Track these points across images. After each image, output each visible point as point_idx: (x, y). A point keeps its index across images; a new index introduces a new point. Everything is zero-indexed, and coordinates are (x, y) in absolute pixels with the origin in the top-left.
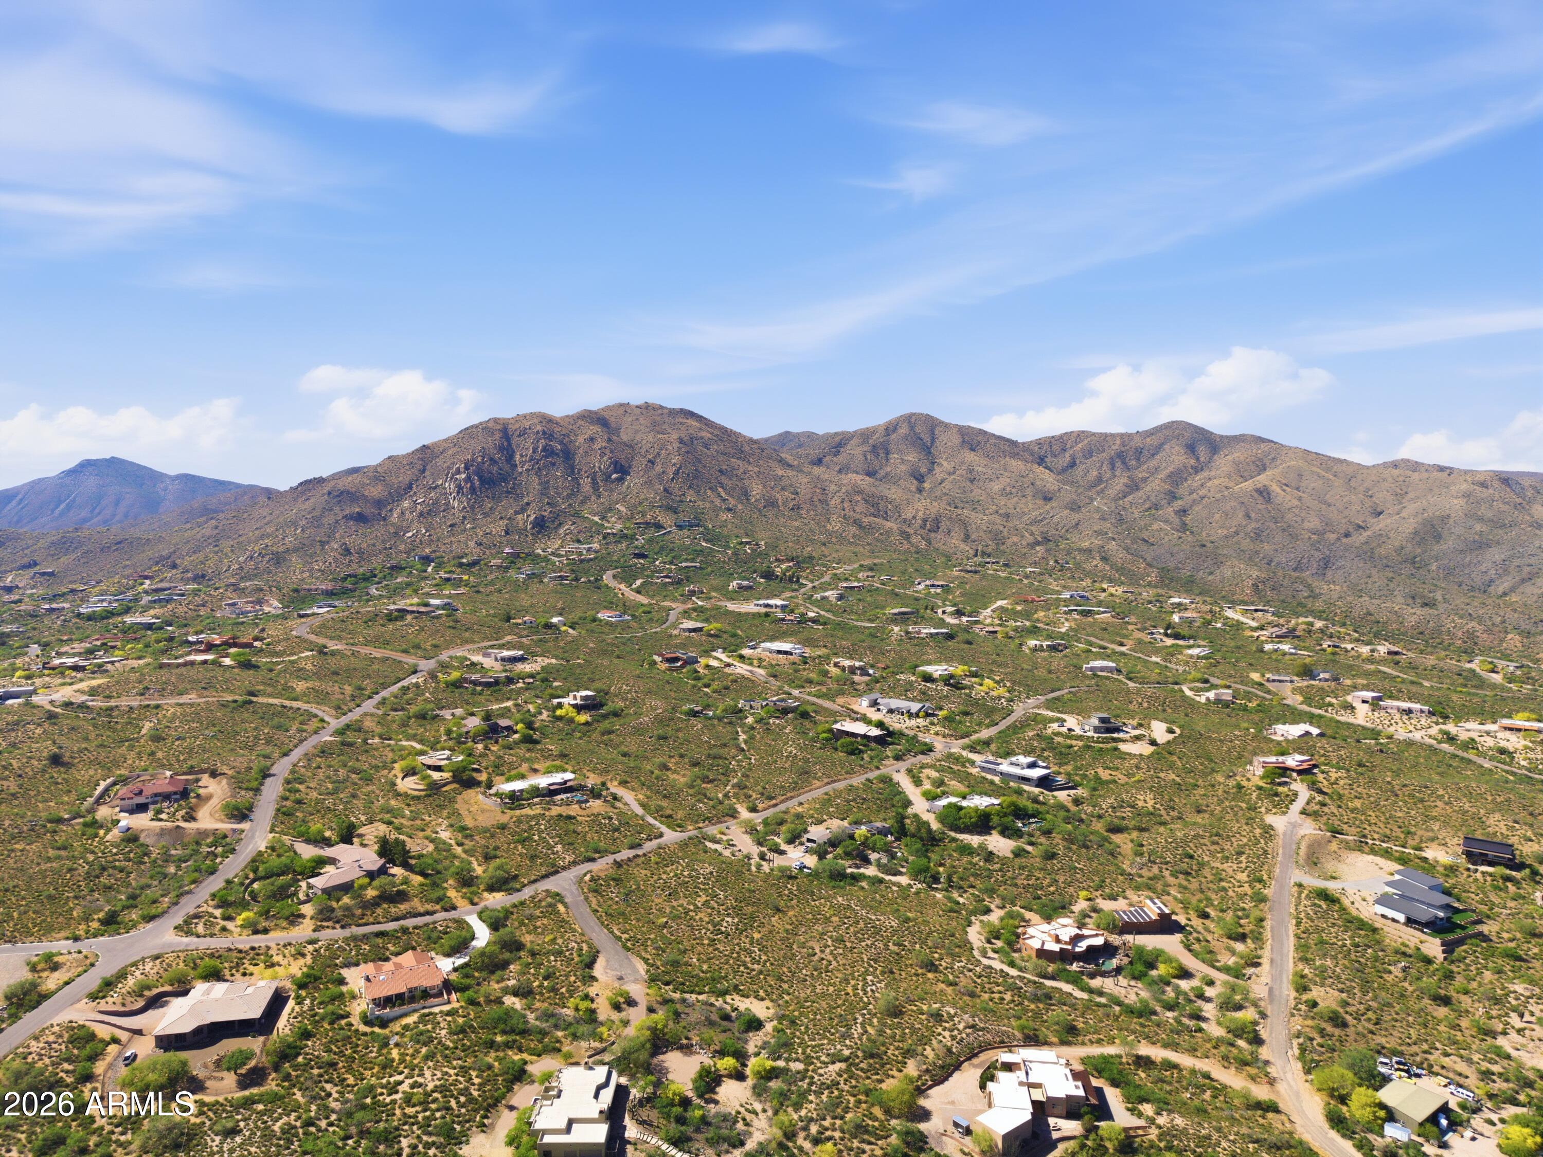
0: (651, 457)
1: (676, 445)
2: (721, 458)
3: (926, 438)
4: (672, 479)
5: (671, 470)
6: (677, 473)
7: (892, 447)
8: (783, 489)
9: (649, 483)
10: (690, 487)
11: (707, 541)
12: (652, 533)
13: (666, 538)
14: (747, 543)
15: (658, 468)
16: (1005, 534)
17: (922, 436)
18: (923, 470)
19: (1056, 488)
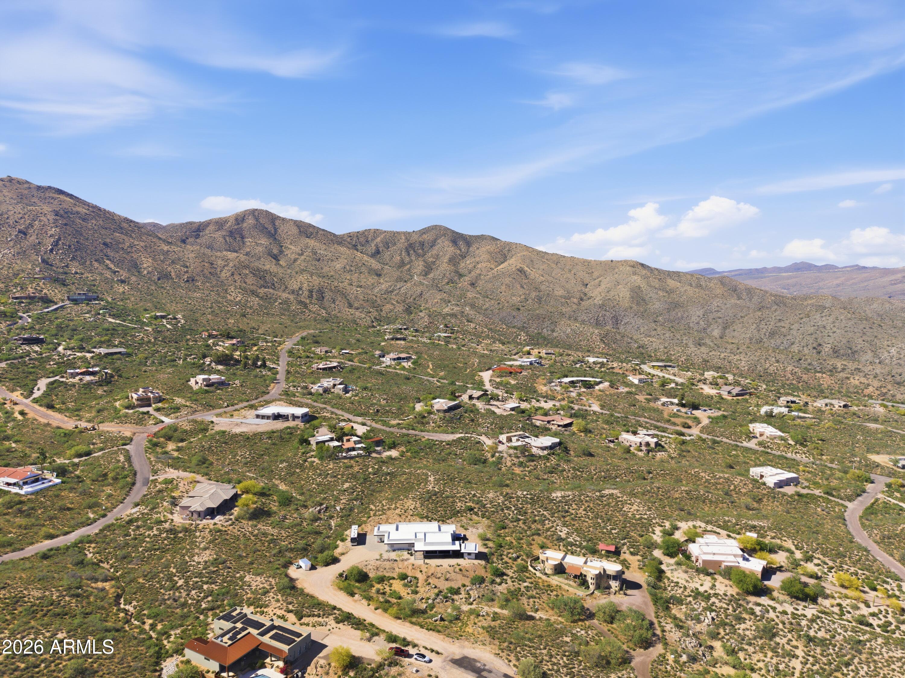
0: (22, 227)
1: (51, 217)
2: (103, 232)
3: (270, 228)
4: (51, 251)
5: (48, 243)
6: (56, 244)
7: (245, 233)
8: (173, 262)
9: (22, 254)
10: (73, 259)
11: (114, 316)
12: (38, 310)
13: (60, 313)
14: (163, 317)
15: (33, 239)
16: (379, 302)
17: (266, 226)
18: (275, 251)
19: (380, 268)
